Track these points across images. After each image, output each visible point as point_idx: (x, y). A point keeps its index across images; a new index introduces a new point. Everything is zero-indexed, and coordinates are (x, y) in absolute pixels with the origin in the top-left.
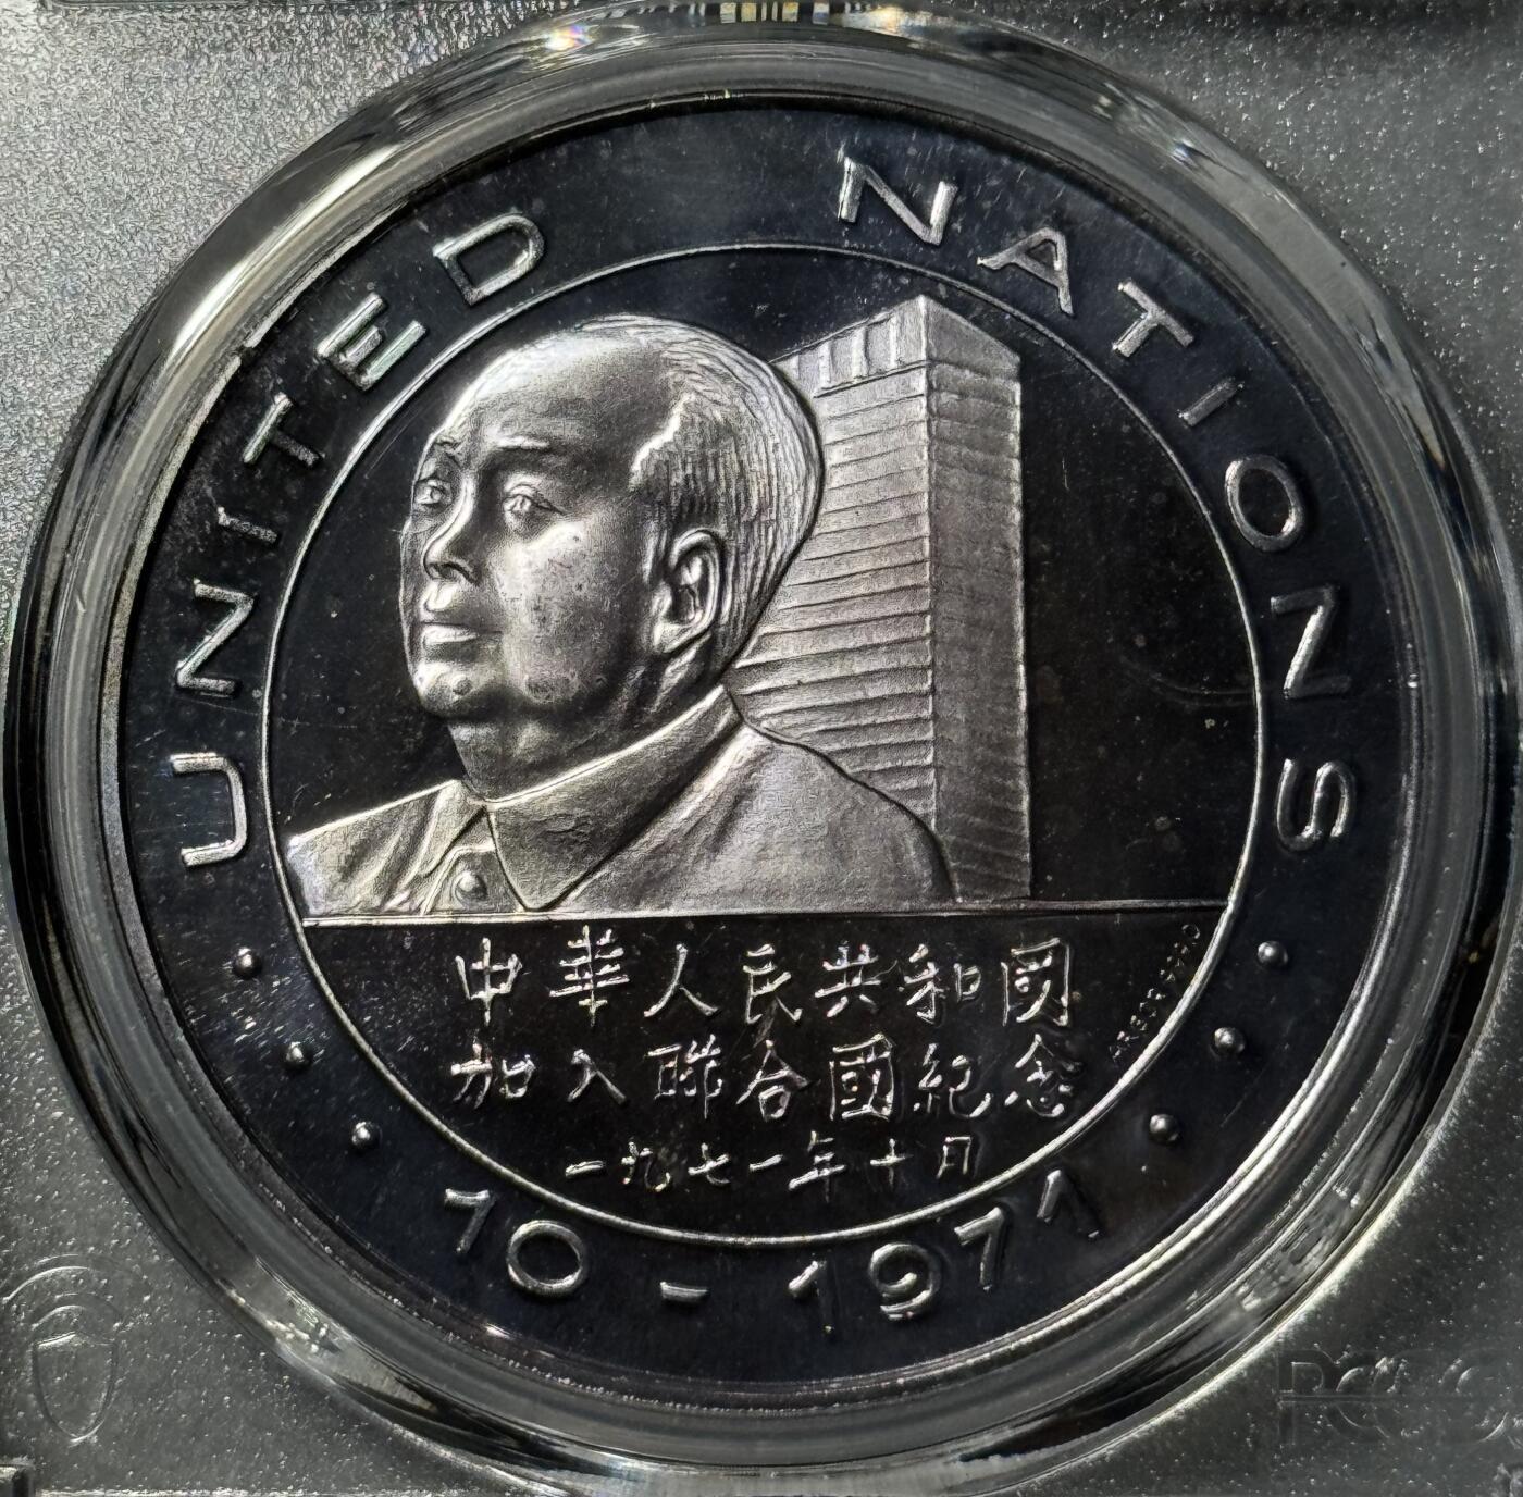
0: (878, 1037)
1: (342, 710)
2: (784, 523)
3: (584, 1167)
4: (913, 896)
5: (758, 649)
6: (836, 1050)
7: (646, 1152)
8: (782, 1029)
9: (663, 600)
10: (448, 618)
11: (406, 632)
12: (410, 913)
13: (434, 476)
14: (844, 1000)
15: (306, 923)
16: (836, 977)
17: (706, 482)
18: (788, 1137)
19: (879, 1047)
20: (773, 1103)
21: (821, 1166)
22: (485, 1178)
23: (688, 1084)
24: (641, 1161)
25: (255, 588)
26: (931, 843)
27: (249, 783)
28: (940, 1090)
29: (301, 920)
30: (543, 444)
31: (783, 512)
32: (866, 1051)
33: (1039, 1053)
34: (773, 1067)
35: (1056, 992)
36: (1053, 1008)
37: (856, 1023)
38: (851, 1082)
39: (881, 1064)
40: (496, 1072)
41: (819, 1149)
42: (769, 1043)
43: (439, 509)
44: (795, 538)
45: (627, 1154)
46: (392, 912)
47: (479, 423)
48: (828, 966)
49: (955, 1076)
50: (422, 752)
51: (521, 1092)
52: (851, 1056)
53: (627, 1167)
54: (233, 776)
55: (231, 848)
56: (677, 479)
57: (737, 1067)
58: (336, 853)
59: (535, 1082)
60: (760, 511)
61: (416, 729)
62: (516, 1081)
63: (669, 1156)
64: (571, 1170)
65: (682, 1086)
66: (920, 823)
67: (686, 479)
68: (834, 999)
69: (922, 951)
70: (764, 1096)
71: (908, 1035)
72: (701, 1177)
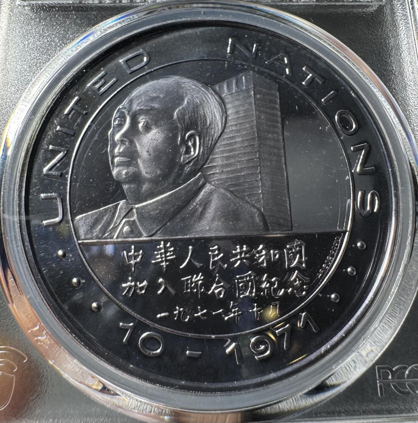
0: (250, 272)
1: (91, 180)
2: (217, 128)
3: (163, 315)
4: (258, 230)
5: (210, 162)
6: (237, 276)
7: (181, 309)
8: (221, 271)
9: (183, 150)
10: (121, 155)
11: (110, 159)
12: (111, 238)
13: (119, 117)
14: (239, 262)
15: (79, 242)
16: (236, 255)
17: (195, 117)
18: (223, 304)
19: (250, 276)
20: (220, 293)
21: (234, 312)
22: (133, 319)
23: (194, 288)
24: (180, 312)
25: (67, 147)
26: (262, 215)
27: (63, 201)
28: (269, 288)
29: (78, 241)
30: (149, 108)
31: (216, 126)
32: (246, 277)
33: (297, 277)
34: (219, 282)
35: (301, 257)
36: (300, 262)
37: (242, 269)
38: (242, 286)
39: (251, 280)
40: (136, 285)
41: (234, 307)
42: (217, 275)
43: (121, 126)
44: (220, 132)
45: (176, 310)
46: (105, 238)
47: (131, 103)
48: (234, 252)
49: (272, 284)
50: (115, 192)
51: (143, 292)
52: (243, 278)
53: (176, 315)
54: (59, 200)
55: (57, 220)
56: (187, 117)
57: (207, 284)
58: (90, 221)
59: (148, 288)
60: (210, 125)
61: (113, 185)
62: (141, 289)
63: (188, 310)
64: (159, 316)
65: (192, 289)
66: (259, 209)
67: (189, 117)
68: (236, 261)
69: (261, 247)
70: (216, 291)
71: (259, 271)
72: (198, 316)
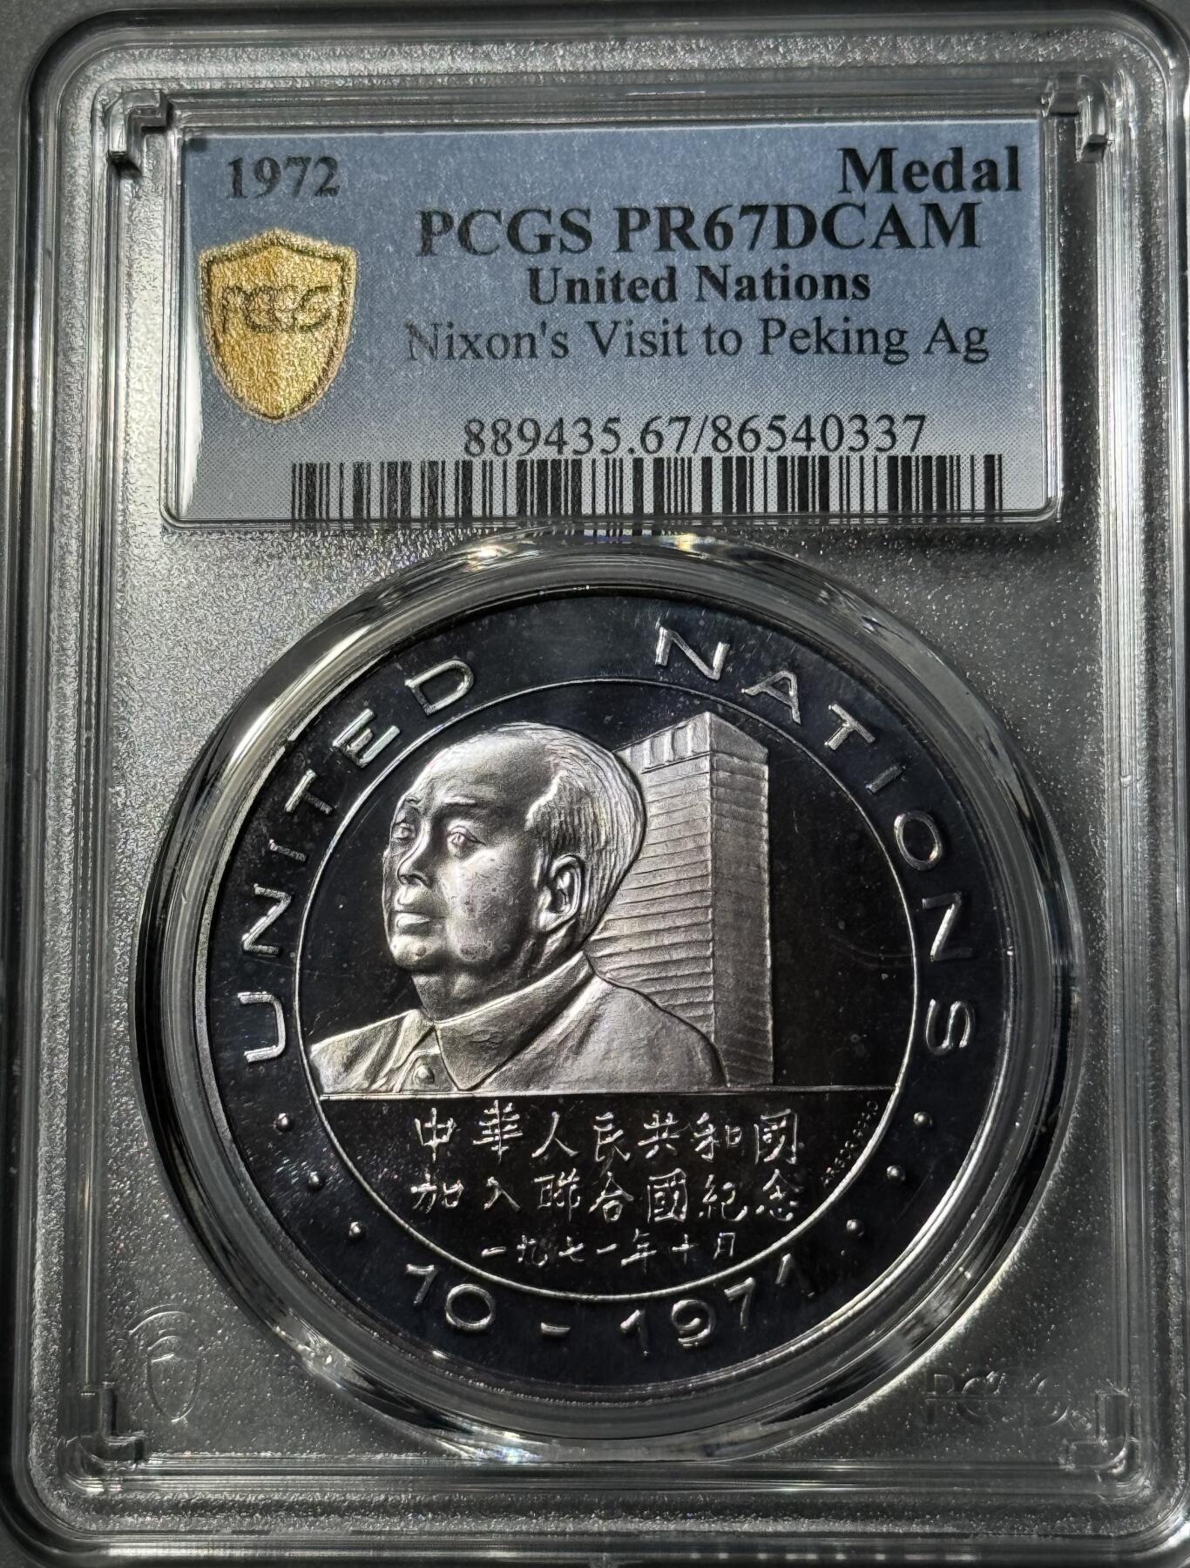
0: (678, 1171)
1: (345, 966)
2: (621, 851)
3: (494, 1251)
4: (700, 1083)
5: (605, 929)
6: (652, 1178)
7: (532, 1242)
8: (618, 1165)
9: (545, 898)
10: (413, 909)
11: (386, 917)
12: (386, 1091)
13: (404, 821)
14: (657, 1147)
16: (651, 1133)
17: (573, 826)
18: (621, 1233)
19: (678, 1177)
20: (612, 1211)
21: (642, 1251)
22: (432, 1257)
23: (559, 1200)
24: (529, 1248)
25: (292, 890)
26: (712, 1051)
27: (287, 1011)
28: (716, 1204)
30: (472, 801)
31: (620, 844)
32: (670, 1179)
33: (778, 1181)
34: (612, 1189)
35: (789, 1142)
36: (786, 1153)
37: (664, 1162)
38: (661, 1199)
39: (678, 1187)
40: (439, 1191)
41: (640, 1241)
42: (609, 1174)
43: (407, 841)
44: (627, 861)
45: (520, 1243)
46: (376, 1091)
47: (432, 788)
48: (647, 1127)
49: (724, 1195)
50: (395, 991)
51: (455, 1204)
52: (661, 1182)
53: (521, 1251)
54: (278, 1007)
55: (275, 1051)
56: (555, 823)
57: (588, 1189)
58: (340, 1056)
59: (464, 1198)
60: (607, 843)
61: (392, 977)
62: (452, 1197)
63: (547, 1244)
64: (485, 1252)
65: (555, 1201)
66: (705, 1037)
67: (561, 824)
68: (651, 1146)
69: (705, 1117)
70: (606, 1207)
71: (696, 1170)
72: (567, 1257)
